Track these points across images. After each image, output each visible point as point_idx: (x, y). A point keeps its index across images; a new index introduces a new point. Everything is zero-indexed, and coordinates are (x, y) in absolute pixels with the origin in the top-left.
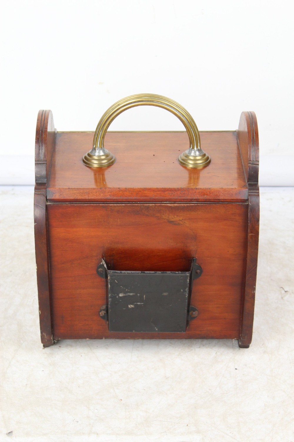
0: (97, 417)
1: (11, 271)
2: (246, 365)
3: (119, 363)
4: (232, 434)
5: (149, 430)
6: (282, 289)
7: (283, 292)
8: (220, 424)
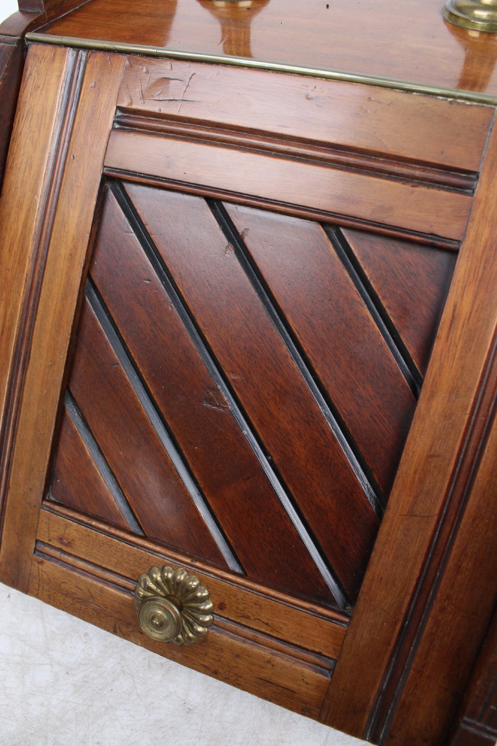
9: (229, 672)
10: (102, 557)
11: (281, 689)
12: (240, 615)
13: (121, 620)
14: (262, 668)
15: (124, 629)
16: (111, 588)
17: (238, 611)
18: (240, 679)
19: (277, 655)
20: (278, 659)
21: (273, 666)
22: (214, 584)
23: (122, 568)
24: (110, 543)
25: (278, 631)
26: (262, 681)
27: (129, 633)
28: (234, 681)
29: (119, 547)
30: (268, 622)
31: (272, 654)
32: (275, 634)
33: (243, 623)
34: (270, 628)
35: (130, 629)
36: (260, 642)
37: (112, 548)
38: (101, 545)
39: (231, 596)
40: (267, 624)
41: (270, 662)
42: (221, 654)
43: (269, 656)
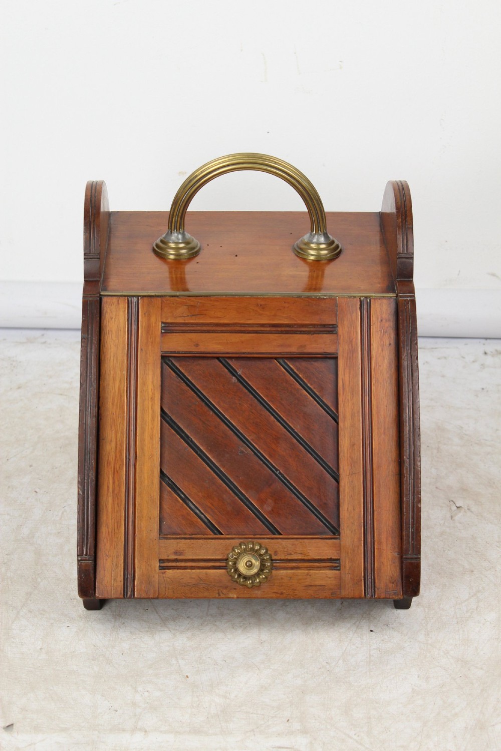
0: (147, 703)
1: (31, 466)
2: (387, 625)
3: (188, 617)
4: (358, 736)
5: (227, 726)
6: (452, 503)
7: (454, 508)
8: (339, 720)
9: (289, 590)
10: (203, 553)
13: (221, 586)
14: (306, 579)
15: (224, 591)
16: (212, 570)
17: (285, 553)
22: (269, 543)
23: (216, 554)
24: (206, 543)
25: (308, 555)
26: (307, 587)
27: (228, 592)
28: (293, 594)
29: (212, 543)
32: (307, 558)
33: (289, 558)
34: (303, 555)
35: (228, 589)
36: (300, 566)
37: (208, 545)
39: (278, 546)
41: (308, 575)
42: (282, 581)
43: (307, 572)
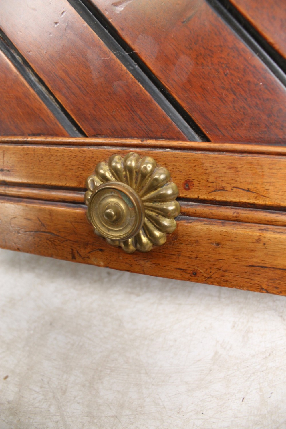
9: (211, 268)
10: (44, 174)
11: (279, 272)
12: (212, 189)
13: (77, 242)
14: (252, 251)
15: (82, 252)
16: (60, 207)
17: (210, 185)
18: (226, 274)
19: (266, 230)
20: (269, 235)
21: (264, 244)
22: (173, 159)
23: (67, 178)
24: (49, 154)
25: (263, 196)
26: (253, 268)
27: (88, 255)
28: (219, 278)
29: (59, 154)
30: (250, 187)
31: (260, 230)
32: (260, 202)
33: (218, 198)
34: (254, 195)
35: (89, 250)
36: (242, 219)
37: (53, 158)
38: (41, 159)
39: (195, 168)
40: (248, 190)
41: (261, 240)
42: (198, 248)
43: (257, 233)
